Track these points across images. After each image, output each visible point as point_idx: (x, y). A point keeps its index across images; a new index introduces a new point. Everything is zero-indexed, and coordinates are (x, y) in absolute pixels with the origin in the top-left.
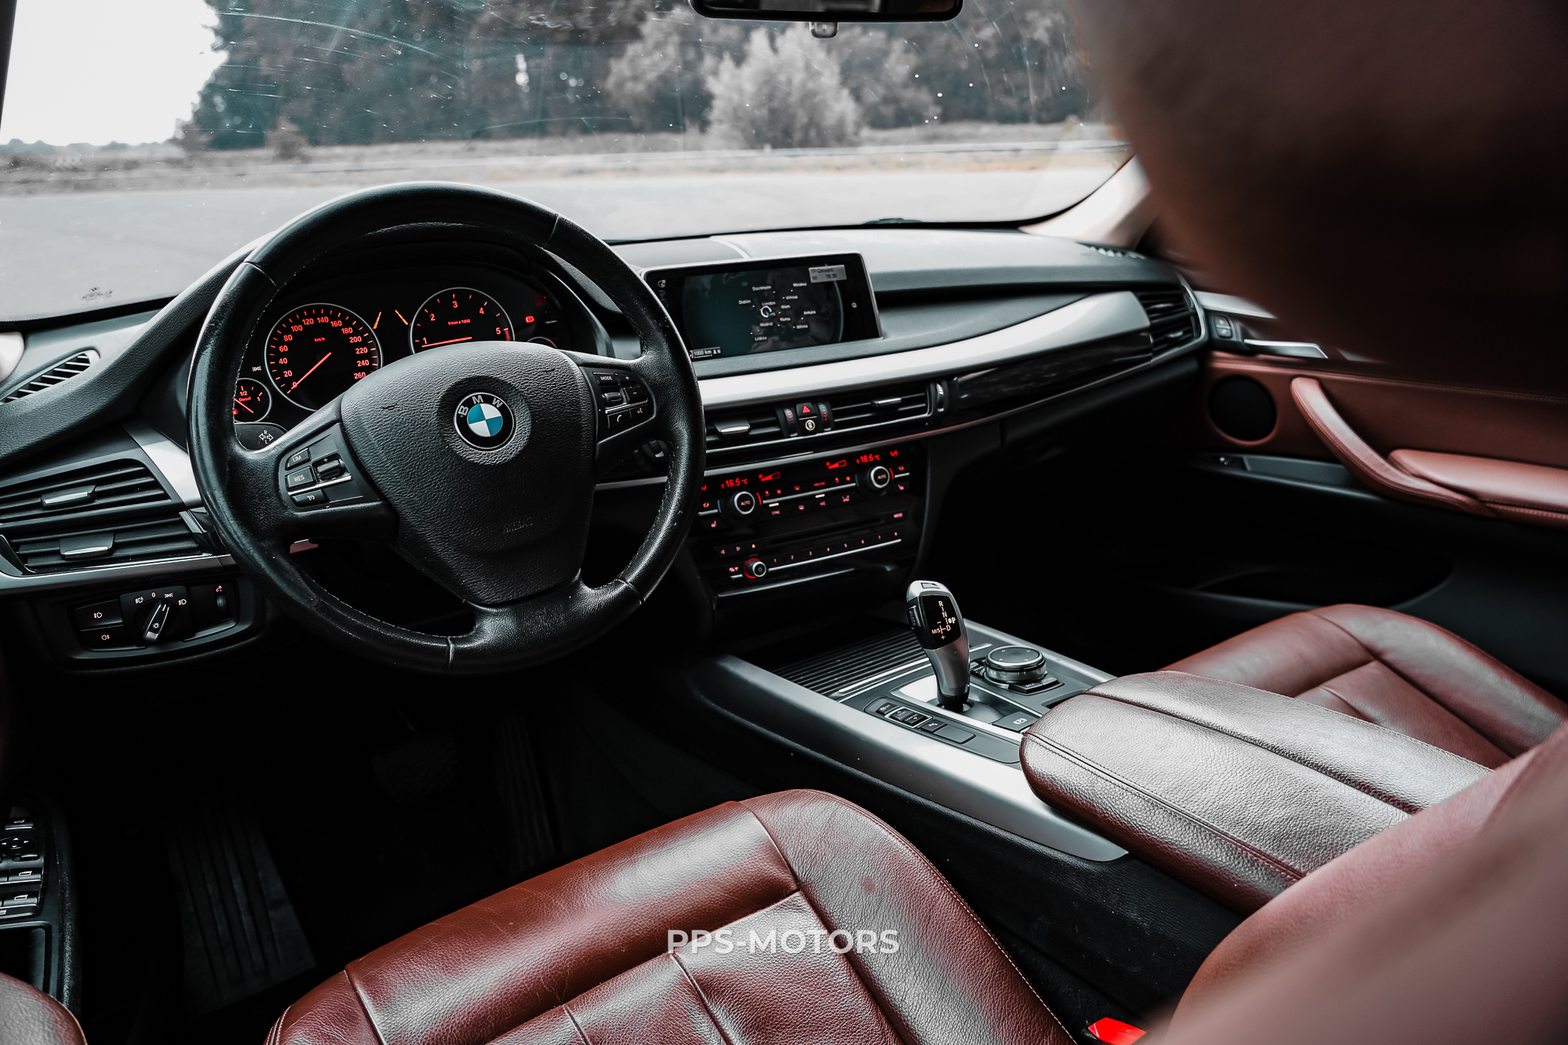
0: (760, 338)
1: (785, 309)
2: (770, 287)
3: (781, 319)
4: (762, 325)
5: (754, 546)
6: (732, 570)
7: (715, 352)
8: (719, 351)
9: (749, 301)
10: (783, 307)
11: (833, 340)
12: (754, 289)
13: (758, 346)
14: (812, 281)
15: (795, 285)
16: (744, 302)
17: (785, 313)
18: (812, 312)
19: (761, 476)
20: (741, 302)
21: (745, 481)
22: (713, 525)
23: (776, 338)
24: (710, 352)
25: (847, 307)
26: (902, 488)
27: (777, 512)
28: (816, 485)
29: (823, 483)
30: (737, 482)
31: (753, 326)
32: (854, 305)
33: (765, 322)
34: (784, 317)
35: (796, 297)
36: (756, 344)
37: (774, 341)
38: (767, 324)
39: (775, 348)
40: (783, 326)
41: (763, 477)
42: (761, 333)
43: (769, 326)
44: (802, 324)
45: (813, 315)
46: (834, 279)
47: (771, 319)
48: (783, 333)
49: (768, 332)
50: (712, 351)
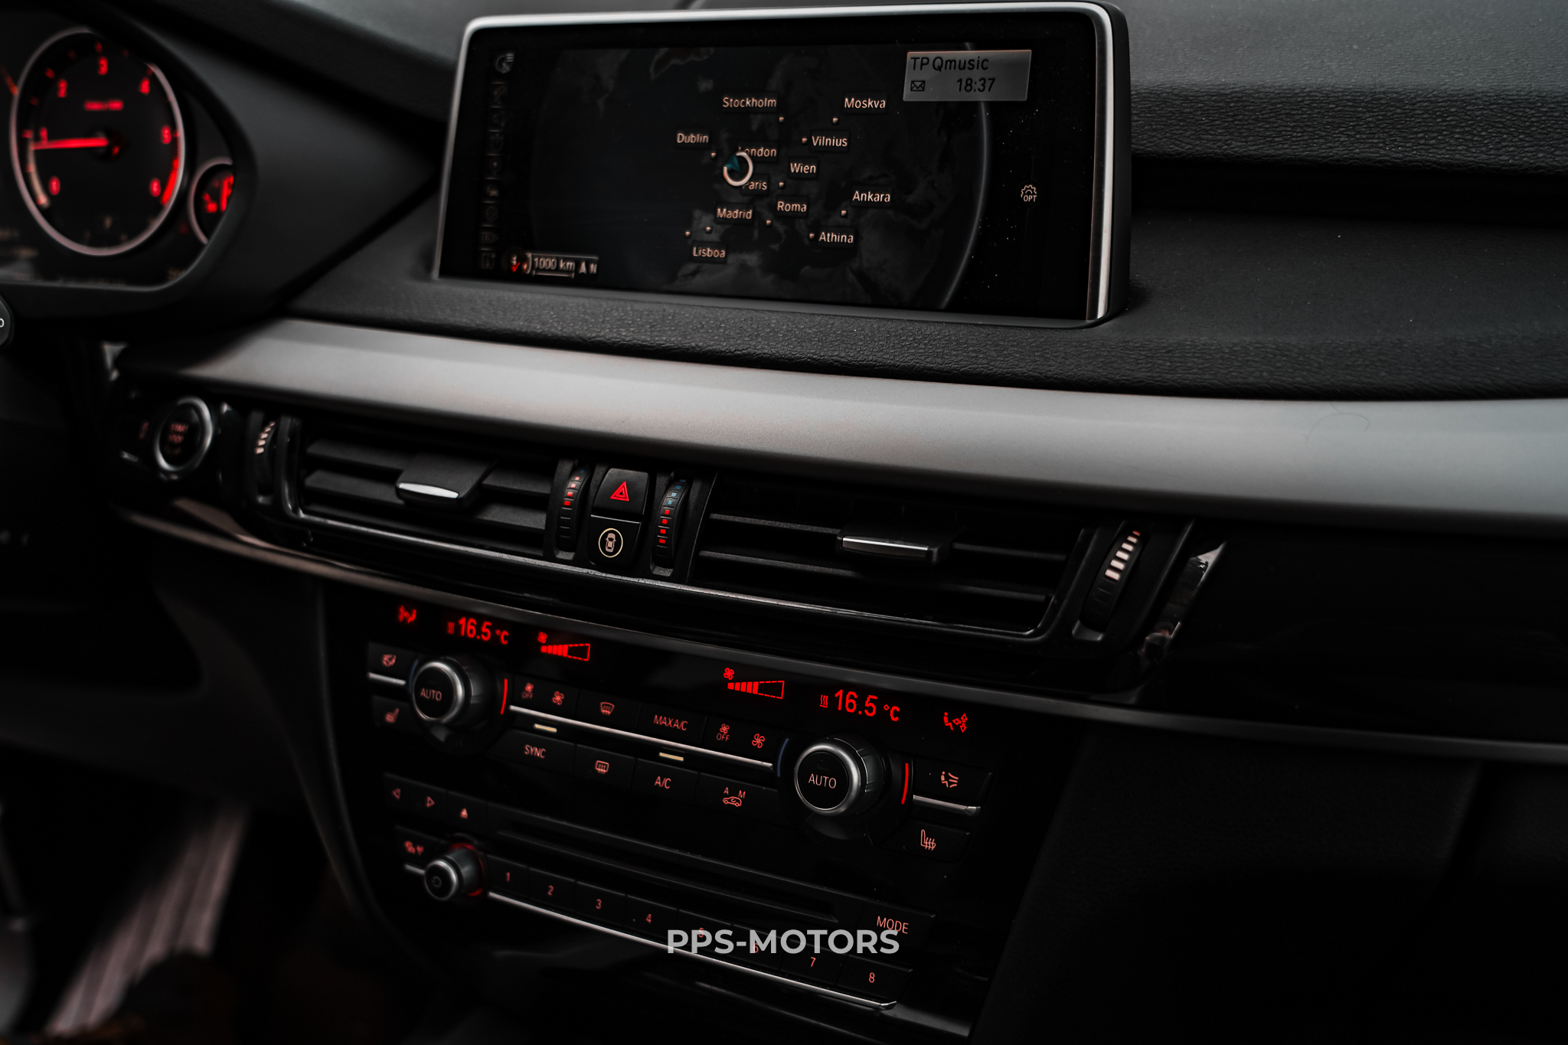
0: (708, 252)
1: (800, 177)
2: (773, 101)
3: (781, 205)
4: (722, 213)
5: (464, 813)
6: (409, 847)
7: (583, 268)
8: (593, 268)
9: (706, 138)
10: (795, 168)
11: (924, 301)
12: (728, 102)
13: (694, 273)
14: (908, 95)
15: (849, 103)
16: (692, 138)
17: (796, 188)
18: (879, 197)
19: (542, 637)
20: (681, 138)
21: (503, 634)
22: (390, 718)
23: (752, 259)
24: (570, 264)
25: (1002, 195)
26: (929, 844)
27: (538, 753)
28: (660, 721)
29: (680, 725)
30: (484, 629)
31: (697, 213)
32: (1029, 194)
33: (731, 207)
34: (790, 199)
35: (842, 142)
36: (692, 267)
37: (743, 267)
38: (737, 213)
39: (740, 291)
40: (781, 228)
41: (547, 644)
42: (715, 237)
43: (741, 221)
44: (839, 229)
45: (881, 204)
46: (982, 97)
47: (749, 198)
48: (775, 247)
49: (734, 236)
50: (578, 265)
